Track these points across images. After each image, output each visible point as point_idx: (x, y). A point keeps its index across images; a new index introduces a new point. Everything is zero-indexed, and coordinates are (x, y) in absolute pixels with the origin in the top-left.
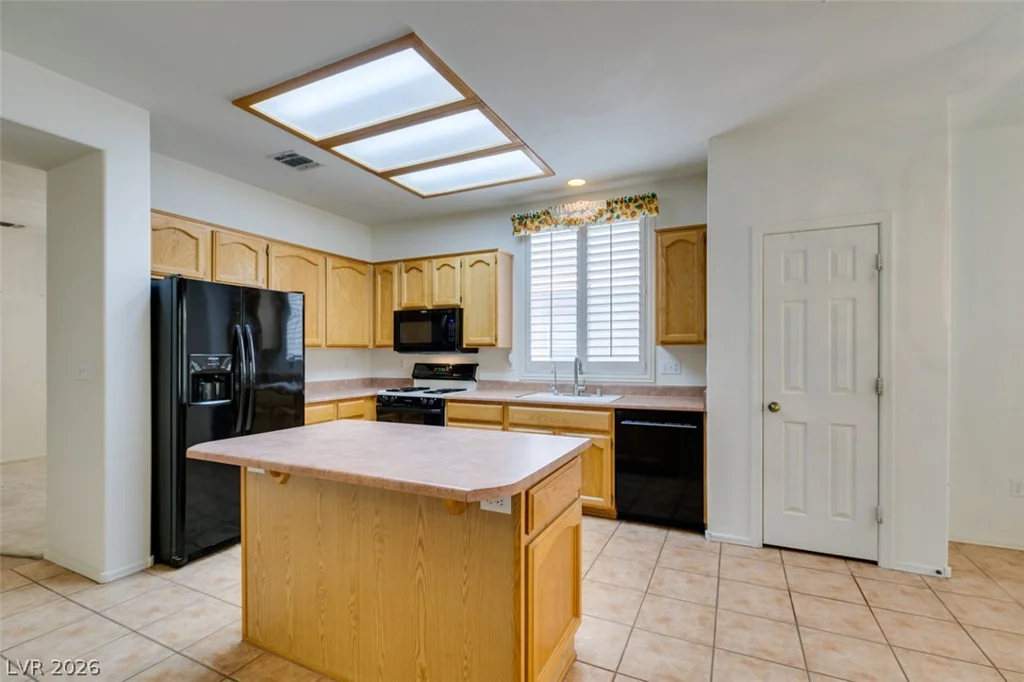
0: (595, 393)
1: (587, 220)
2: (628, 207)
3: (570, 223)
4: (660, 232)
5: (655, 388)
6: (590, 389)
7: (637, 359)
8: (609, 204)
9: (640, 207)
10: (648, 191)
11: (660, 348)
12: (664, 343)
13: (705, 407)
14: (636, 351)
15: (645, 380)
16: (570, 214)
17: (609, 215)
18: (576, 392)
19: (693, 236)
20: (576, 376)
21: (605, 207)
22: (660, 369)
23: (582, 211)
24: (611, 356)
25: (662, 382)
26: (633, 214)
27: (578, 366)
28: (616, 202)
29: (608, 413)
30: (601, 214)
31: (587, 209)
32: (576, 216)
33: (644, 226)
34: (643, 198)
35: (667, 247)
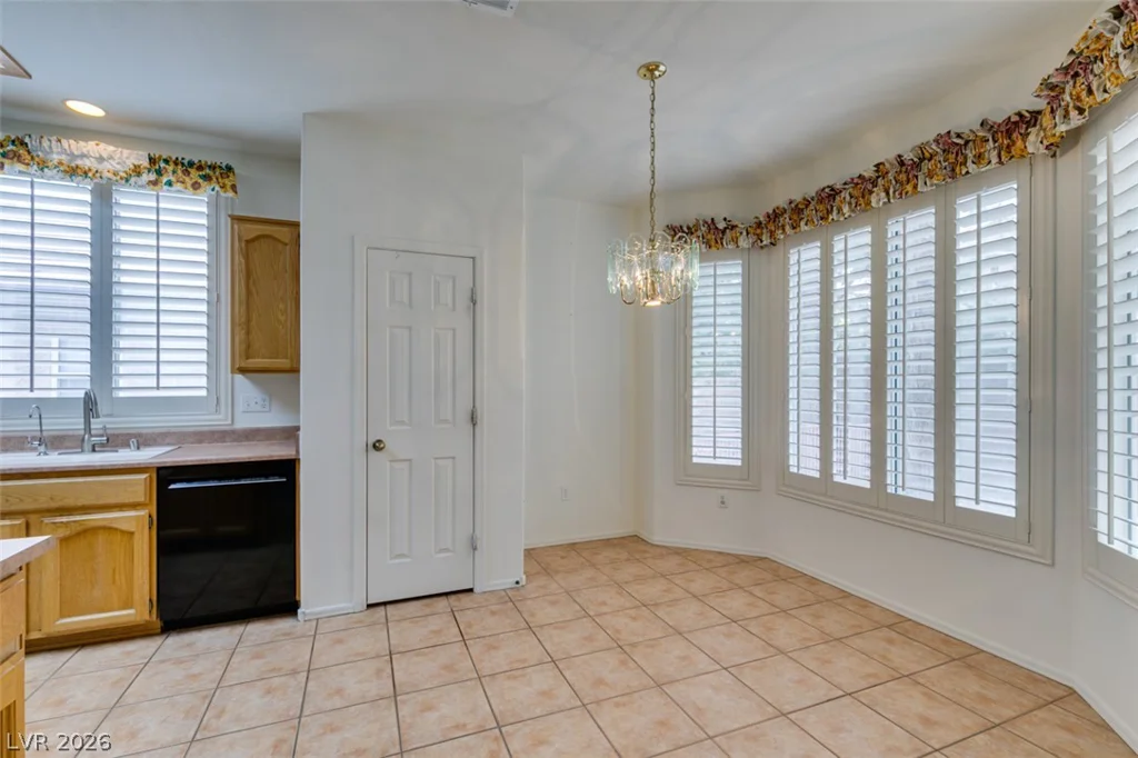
0: (129, 446)
1: (110, 175)
2: (186, 172)
3: (73, 172)
4: (236, 219)
5: (233, 432)
6: (113, 441)
7: (203, 393)
8: (152, 160)
9: (207, 178)
10: (223, 160)
11: (239, 377)
12: (243, 371)
13: (298, 452)
14: (203, 382)
15: (218, 420)
16: (72, 155)
17: (153, 177)
18: (87, 446)
19: (283, 234)
20: (87, 423)
21: (145, 163)
22: (240, 407)
23: (101, 159)
24: (158, 388)
25: (244, 422)
26: (196, 186)
27: (90, 405)
28: (166, 161)
29: (144, 476)
30: (137, 171)
31: (111, 158)
32: (86, 163)
33: (215, 206)
34: (213, 167)
35: (247, 242)
